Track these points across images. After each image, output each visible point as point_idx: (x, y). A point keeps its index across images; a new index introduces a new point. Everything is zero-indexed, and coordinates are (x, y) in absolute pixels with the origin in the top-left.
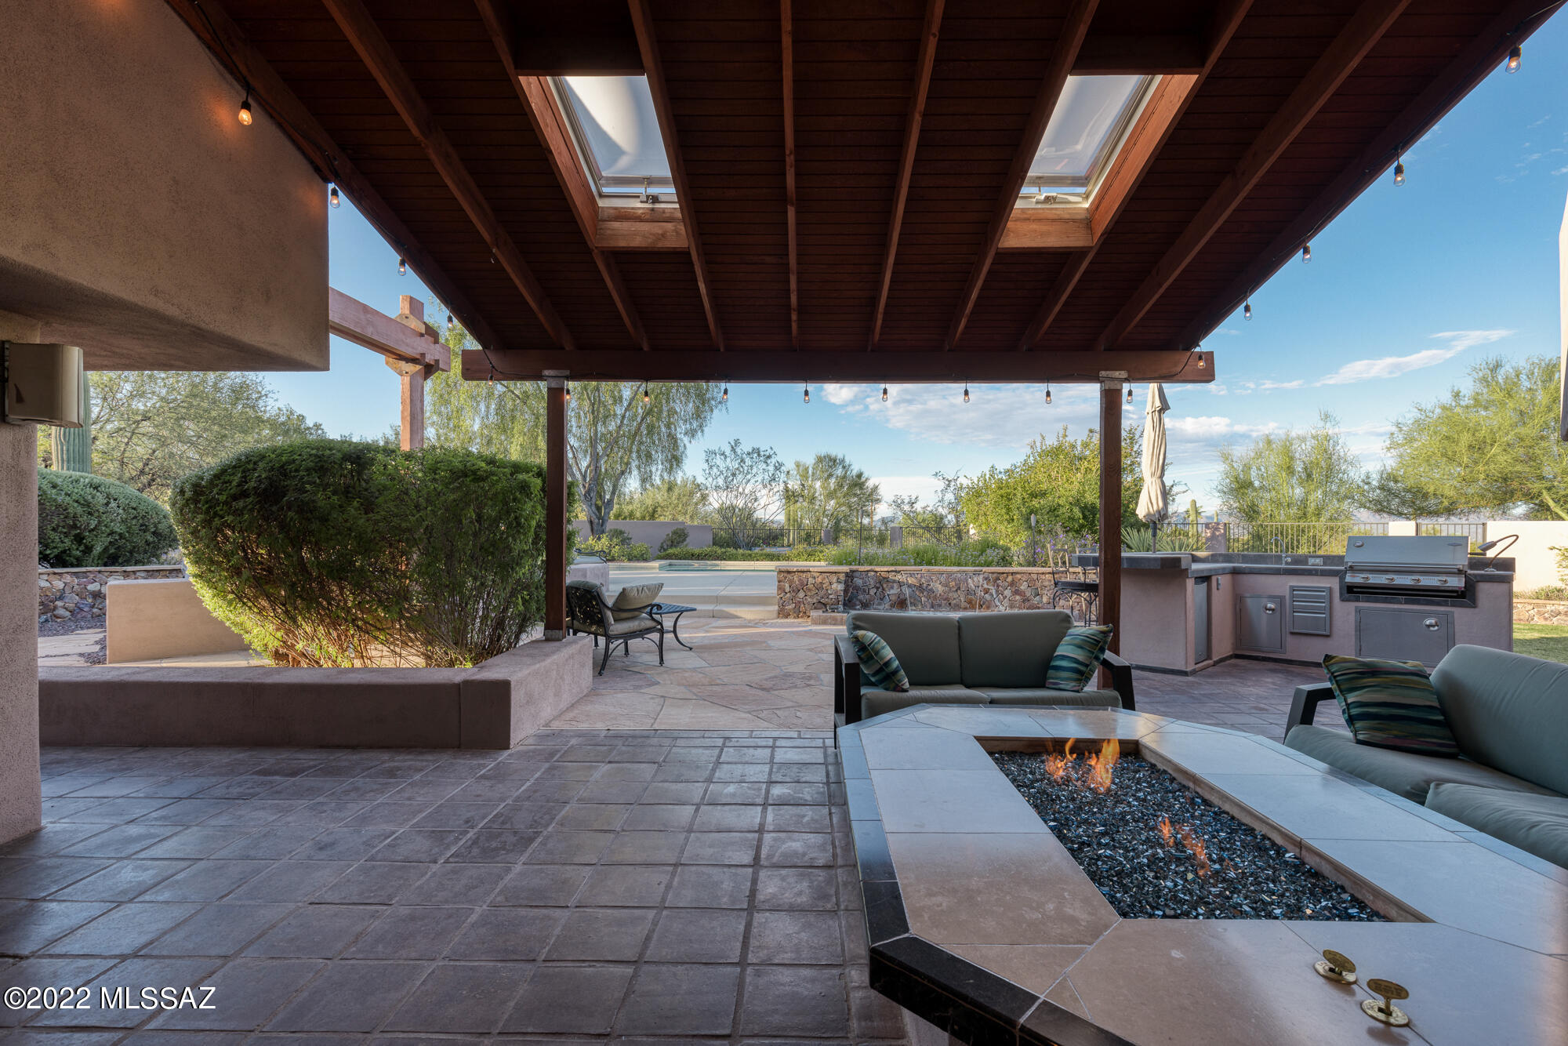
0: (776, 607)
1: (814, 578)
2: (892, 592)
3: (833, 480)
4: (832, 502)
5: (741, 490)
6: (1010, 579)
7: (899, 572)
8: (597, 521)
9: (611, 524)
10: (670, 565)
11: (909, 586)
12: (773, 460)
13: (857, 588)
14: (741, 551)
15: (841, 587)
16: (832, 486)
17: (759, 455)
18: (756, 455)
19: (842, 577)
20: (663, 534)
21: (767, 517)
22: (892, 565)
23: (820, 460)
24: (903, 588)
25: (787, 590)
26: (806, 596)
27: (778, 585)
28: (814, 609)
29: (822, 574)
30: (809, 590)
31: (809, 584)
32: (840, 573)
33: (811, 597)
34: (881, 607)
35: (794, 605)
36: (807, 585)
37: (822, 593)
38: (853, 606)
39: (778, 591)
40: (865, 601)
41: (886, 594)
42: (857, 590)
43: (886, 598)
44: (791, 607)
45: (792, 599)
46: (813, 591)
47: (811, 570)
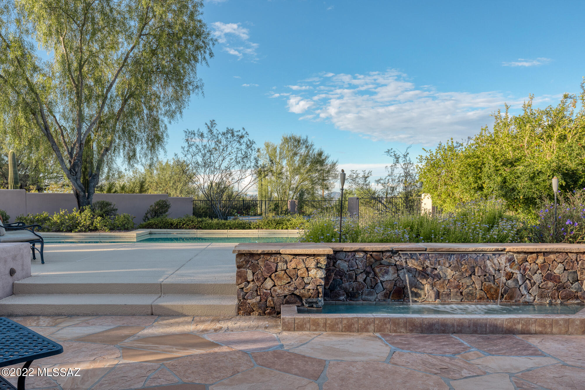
0: (236, 302)
1: (286, 262)
2: (386, 278)
3: (297, 158)
4: (297, 177)
5: (217, 165)
6: (541, 259)
7: (397, 252)
8: (82, 194)
9: (97, 196)
10: (150, 234)
11: (409, 270)
12: (245, 140)
13: (341, 273)
14: (215, 221)
15: (321, 274)
16: (297, 164)
17: (233, 135)
18: (230, 135)
19: (323, 261)
20: (149, 205)
21: (240, 189)
22: (382, 241)
23: (286, 140)
24: (401, 273)
25: (250, 277)
26: (275, 286)
27: (238, 272)
28: (285, 303)
29: (297, 257)
30: (279, 278)
31: (278, 270)
32: (319, 255)
33: (281, 288)
34: (373, 298)
35: (259, 298)
36: (276, 271)
37: (296, 282)
38: (336, 296)
39: (237, 279)
40: (351, 289)
41: (379, 281)
42: (341, 276)
43: (378, 286)
44: (254, 301)
45: (257, 291)
46: (284, 280)
47: (282, 251)
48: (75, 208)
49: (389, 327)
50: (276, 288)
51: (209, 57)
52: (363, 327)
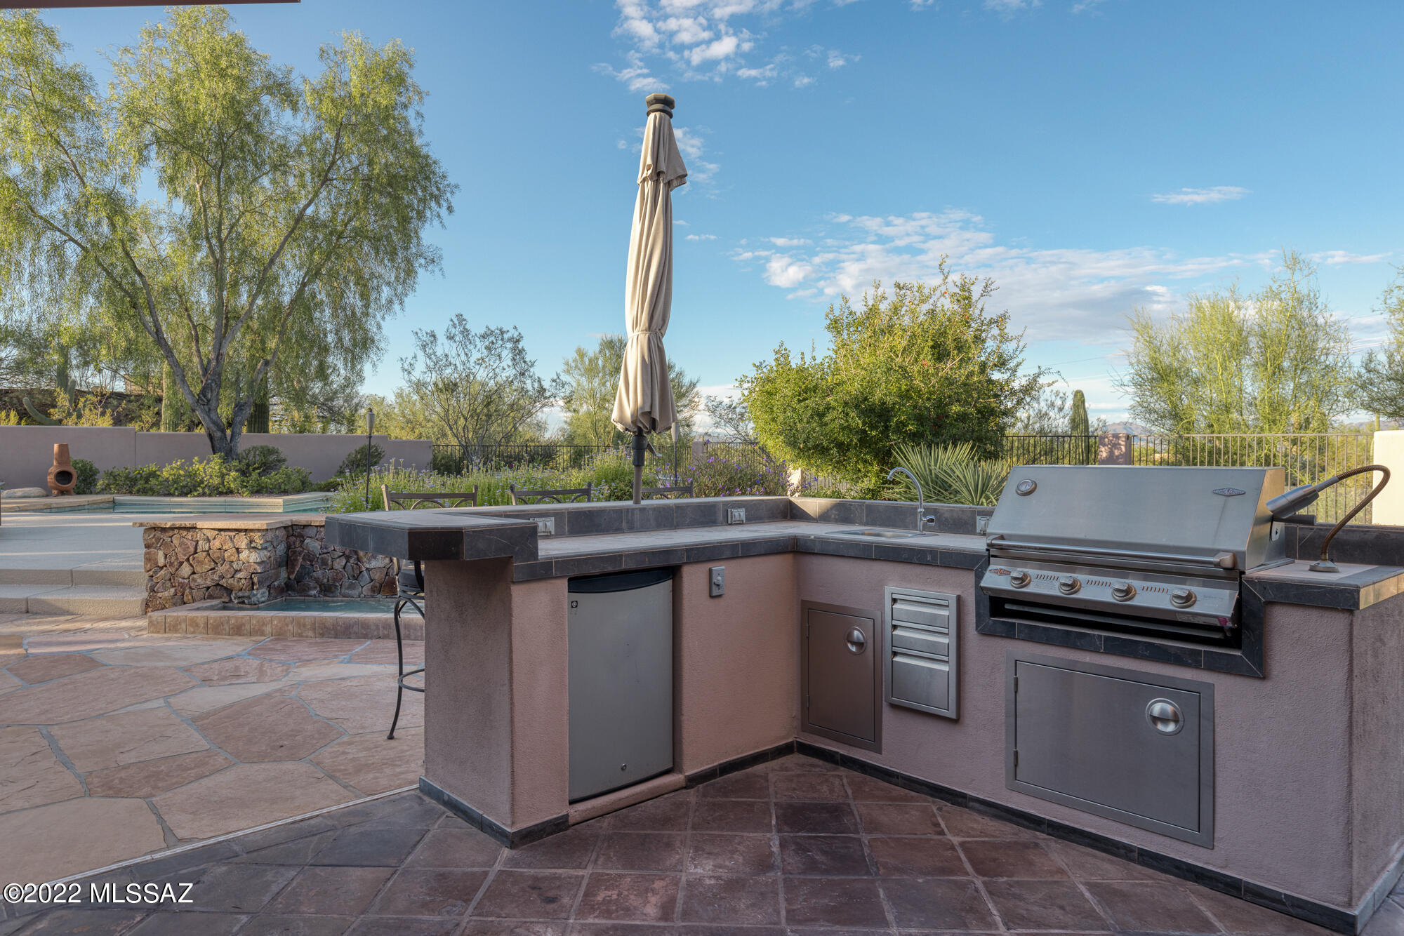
0: (142, 594)
1: (208, 540)
2: (374, 564)
8: (218, 434)
13: (311, 557)
20: (344, 453)
25: (161, 562)
26: (194, 573)
27: (146, 554)
28: (208, 598)
29: (222, 533)
30: (199, 562)
31: (198, 550)
32: (252, 530)
33: (201, 576)
34: (355, 592)
35: (173, 590)
36: (195, 552)
37: (222, 569)
38: (304, 590)
39: (146, 564)
40: (325, 580)
41: (364, 569)
42: (311, 561)
43: (363, 576)
44: (166, 594)
45: (170, 580)
46: (206, 564)
47: (199, 525)
48: (196, 458)
49: (292, 629)
50: (195, 576)
51: (447, 213)
52: (256, 628)
